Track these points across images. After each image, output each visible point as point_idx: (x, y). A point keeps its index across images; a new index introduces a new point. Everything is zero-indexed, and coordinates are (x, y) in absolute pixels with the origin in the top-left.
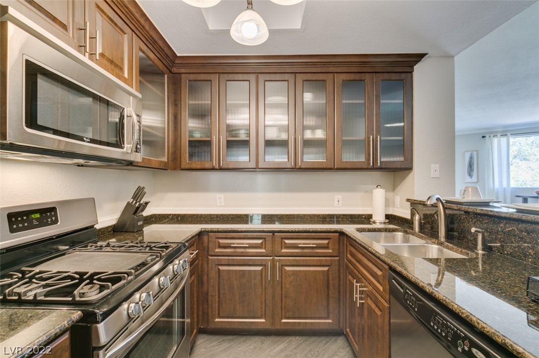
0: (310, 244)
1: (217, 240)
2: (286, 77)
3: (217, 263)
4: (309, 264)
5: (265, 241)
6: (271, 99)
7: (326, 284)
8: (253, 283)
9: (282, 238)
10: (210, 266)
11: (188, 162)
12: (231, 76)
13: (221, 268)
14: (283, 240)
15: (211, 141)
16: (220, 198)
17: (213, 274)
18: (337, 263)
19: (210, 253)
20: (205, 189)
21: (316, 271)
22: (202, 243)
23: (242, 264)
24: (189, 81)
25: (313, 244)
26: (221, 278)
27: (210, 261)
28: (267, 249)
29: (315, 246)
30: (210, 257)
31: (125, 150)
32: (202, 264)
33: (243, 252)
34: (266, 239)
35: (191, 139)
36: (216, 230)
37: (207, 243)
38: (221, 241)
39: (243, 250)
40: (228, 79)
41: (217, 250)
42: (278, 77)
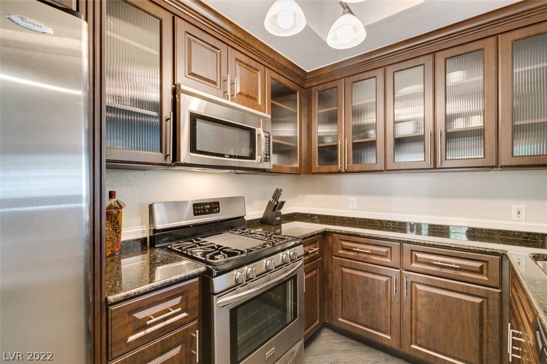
0: (452, 264)
1: (340, 241)
2: (421, 60)
3: (340, 264)
4: (449, 288)
5: (391, 250)
6: (401, 92)
7: (478, 320)
8: (377, 293)
9: (412, 251)
10: (334, 265)
11: (317, 166)
12: (357, 77)
13: (344, 270)
14: (413, 252)
15: (337, 145)
16: (352, 201)
17: (337, 274)
18: (497, 297)
19: (334, 253)
20: (337, 191)
21: (460, 300)
22: (328, 243)
23: (365, 270)
24: (319, 92)
25: (456, 265)
26: (344, 280)
27: (334, 261)
28: (392, 259)
29: (459, 267)
30: (334, 257)
31: (256, 160)
32: (327, 262)
33: (365, 258)
34: (392, 249)
35: (321, 145)
36: (339, 232)
37: (331, 243)
38: (344, 243)
39: (366, 256)
40: (353, 81)
41: (340, 252)
42: (410, 63)
